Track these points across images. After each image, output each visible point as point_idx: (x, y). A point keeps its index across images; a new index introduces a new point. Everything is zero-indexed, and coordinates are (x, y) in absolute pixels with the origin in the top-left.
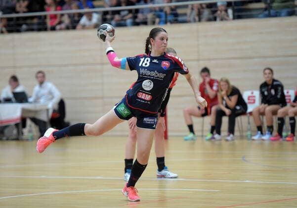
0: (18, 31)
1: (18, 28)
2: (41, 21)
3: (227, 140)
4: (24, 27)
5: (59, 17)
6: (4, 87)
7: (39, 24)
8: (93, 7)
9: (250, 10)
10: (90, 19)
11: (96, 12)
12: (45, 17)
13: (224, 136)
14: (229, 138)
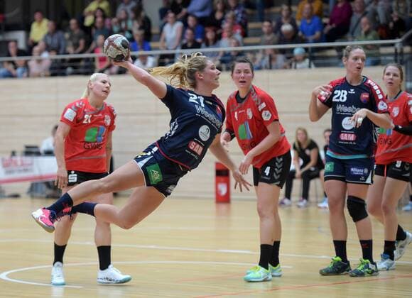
0: (64, 75)
1: (63, 71)
2: (88, 64)
3: (299, 207)
4: (69, 70)
5: (108, 59)
6: (45, 138)
7: (86, 67)
8: (150, 49)
9: (328, 57)
10: (144, 63)
11: (151, 55)
12: (94, 59)
13: (296, 202)
14: (301, 204)
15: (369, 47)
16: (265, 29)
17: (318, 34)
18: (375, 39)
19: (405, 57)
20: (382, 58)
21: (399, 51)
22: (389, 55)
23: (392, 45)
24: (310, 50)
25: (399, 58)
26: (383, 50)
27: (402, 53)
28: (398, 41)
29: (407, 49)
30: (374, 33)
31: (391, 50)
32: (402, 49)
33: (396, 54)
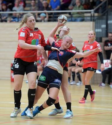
15: (80, 13)
16: (32, 4)
17: (58, 7)
18: (82, 9)
19: (95, 18)
20: (85, 18)
21: (92, 15)
22: (88, 17)
23: (90, 12)
24: (53, 14)
25: (92, 18)
26: (86, 15)
27: (94, 16)
28: (92, 11)
29: (96, 14)
30: (82, 7)
31: (89, 15)
32: (94, 14)
33: (91, 16)
